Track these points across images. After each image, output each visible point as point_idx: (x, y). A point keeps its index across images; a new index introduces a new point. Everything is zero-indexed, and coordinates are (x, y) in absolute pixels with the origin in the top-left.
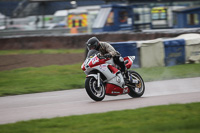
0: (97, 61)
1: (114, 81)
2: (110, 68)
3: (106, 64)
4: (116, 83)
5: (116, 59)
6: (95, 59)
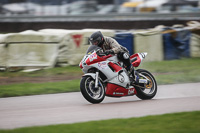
0: (95, 57)
1: (115, 81)
2: (110, 65)
3: (107, 62)
4: (118, 83)
5: (120, 56)
6: (93, 56)
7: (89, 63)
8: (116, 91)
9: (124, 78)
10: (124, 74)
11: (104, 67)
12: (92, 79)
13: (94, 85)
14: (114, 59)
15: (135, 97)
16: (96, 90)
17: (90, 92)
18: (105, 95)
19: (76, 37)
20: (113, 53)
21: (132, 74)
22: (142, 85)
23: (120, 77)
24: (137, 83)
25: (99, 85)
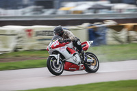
0: (58, 44)
1: (71, 60)
2: (68, 49)
3: (66, 47)
4: (73, 62)
5: (75, 43)
6: (56, 43)
7: (53, 48)
8: (71, 67)
9: (77, 59)
10: (77, 55)
11: (63, 50)
12: (55, 58)
13: (56, 63)
14: (70, 45)
15: (84, 72)
16: (57, 66)
17: (53, 67)
18: (64, 69)
19: (29, 31)
20: (70, 41)
21: (82, 55)
22: (89, 63)
23: (74, 58)
24: (86, 62)
25: (60, 63)
